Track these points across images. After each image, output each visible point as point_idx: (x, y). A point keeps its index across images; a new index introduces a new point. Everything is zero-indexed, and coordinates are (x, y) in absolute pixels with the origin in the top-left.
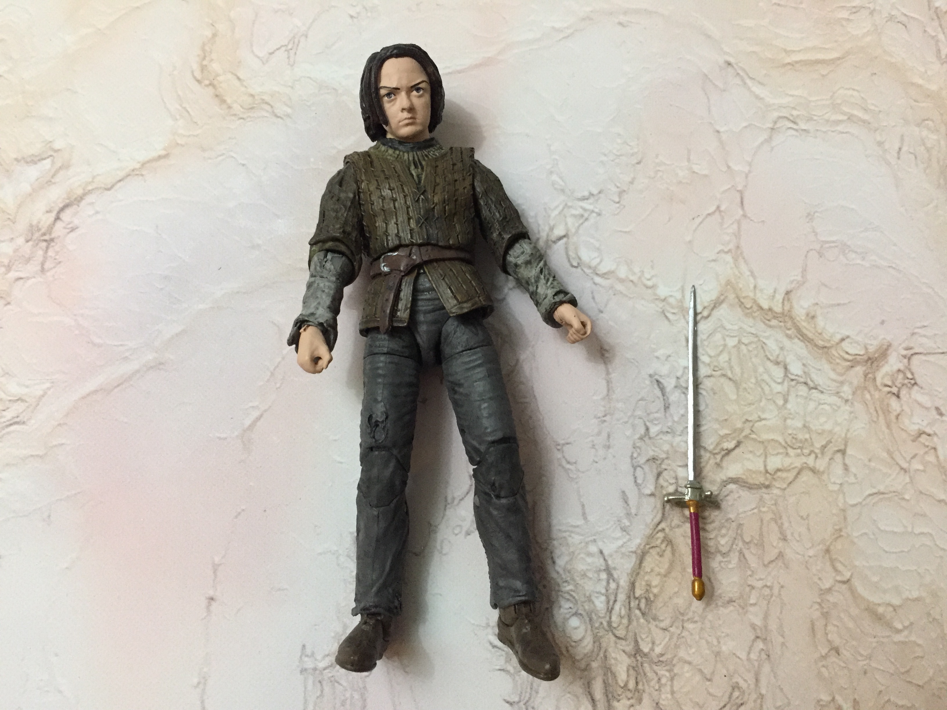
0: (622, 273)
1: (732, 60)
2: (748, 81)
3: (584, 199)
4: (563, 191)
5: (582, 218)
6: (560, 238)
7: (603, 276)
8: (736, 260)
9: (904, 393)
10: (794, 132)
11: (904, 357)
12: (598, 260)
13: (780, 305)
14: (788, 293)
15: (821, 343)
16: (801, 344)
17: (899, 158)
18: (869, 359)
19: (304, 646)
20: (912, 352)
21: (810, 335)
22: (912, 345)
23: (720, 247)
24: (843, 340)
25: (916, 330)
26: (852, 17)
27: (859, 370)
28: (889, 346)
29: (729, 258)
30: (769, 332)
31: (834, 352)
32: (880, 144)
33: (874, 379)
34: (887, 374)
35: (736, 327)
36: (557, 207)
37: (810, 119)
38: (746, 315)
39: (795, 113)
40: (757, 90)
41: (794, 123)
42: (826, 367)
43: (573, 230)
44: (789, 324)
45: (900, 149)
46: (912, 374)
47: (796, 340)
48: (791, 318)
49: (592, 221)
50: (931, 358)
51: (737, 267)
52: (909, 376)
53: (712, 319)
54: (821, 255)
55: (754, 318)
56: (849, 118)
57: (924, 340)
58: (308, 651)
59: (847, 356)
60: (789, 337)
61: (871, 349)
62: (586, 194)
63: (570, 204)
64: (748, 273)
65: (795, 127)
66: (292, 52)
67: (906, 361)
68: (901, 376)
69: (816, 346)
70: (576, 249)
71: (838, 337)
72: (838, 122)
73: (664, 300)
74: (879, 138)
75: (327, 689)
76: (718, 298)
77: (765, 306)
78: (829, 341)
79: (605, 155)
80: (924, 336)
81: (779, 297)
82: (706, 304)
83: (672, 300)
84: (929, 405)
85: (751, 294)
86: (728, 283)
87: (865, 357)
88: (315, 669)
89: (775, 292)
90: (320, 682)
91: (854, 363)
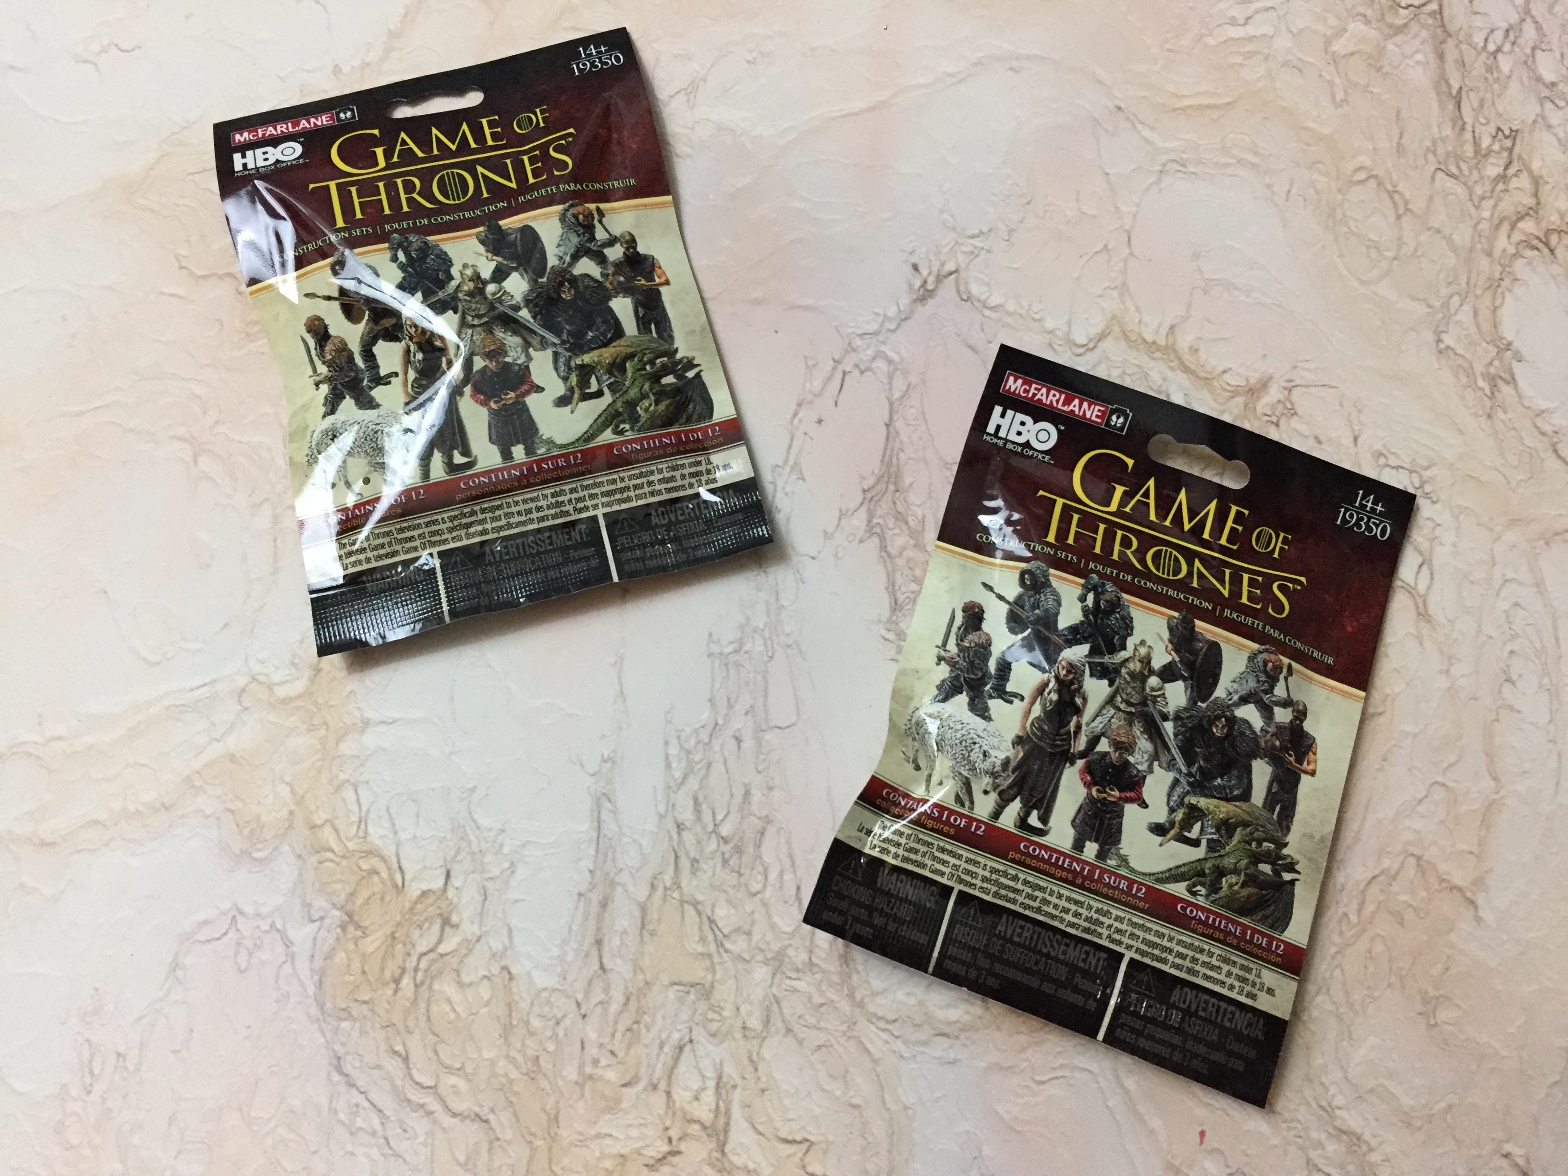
0: (1011, 306)
1: (1123, 106)
2: (1139, 126)
3: (973, 237)
4: (954, 229)
5: (973, 254)
6: (951, 273)
7: (992, 308)
8: (1121, 295)
9: (1283, 421)
10: (1182, 175)
11: (1285, 389)
12: (987, 294)
13: (1164, 339)
14: (1172, 327)
15: (1202, 374)
16: (1184, 375)
17: (1287, 200)
18: (1250, 390)
19: (710, 634)
20: (1293, 384)
21: (1192, 367)
22: (1293, 377)
23: (1108, 284)
24: (1225, 372)
25: (1299, 364)
26: (1245, 62)
27: (1240, 400)
28: (1271, 378)
29: (1115, 294)
30: (1152, 364)
31: (1216, 384)
32: (1269, 186)
33: (1255, 409)
34: (1267, 404)
35: (1120, 359)
36: (948, 244)
37: (1199, 163)
38: (1130, 347)
39: (1184, 156)
40: (1146, 133)
41: (1184, 166)
42: (1208, 396)
43: (964, 266)
44: (1172, 357)
45: (1289, 191)
46: (1292, 404)
47: (1179, 372)
48: (1175, 351)
49: (982, 257)
50: (1312, 390)
51: (1123, 303)
52: (1289, 406)
53: (1098, 351)
54: (1206, 292)
55: (1138, 350)
56: (1238, 162)
57: (1306, 374)
58: (715, 638)
59: (1228, 388)
60: (1172, 369)
61: (1253, 381)
62: (977, 231)
63: (960, 241)
64: (1134, 308)
65: (1183, 169)
66: (692, 96)
67: (1286, 392)
68: (1280, 407)
69: (1198, 377)
70: (966, 283)
71: (1220, 369)
72: (1226, 165)
73: (1052, 332)
74: (1268, 180)
75: (732, 671)
76: (1103, 332)
77: (1150, 339)
78: (1211, 373)
79: (995, 195)
80: (1305, 369)
81: (1164, 331)
82: (1092, 336)
83: (1058, 333)
84: (1307, 433)
85: (1136, 328)
86: (1114, 317)
87: (1246, 389)
88: (721, 654)
89: (1159, 326)
90: (726, 665)
91: (1235, 393)
